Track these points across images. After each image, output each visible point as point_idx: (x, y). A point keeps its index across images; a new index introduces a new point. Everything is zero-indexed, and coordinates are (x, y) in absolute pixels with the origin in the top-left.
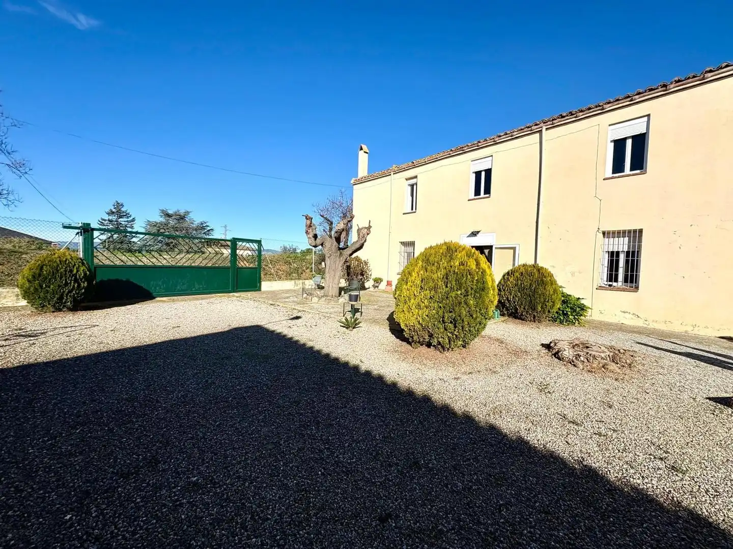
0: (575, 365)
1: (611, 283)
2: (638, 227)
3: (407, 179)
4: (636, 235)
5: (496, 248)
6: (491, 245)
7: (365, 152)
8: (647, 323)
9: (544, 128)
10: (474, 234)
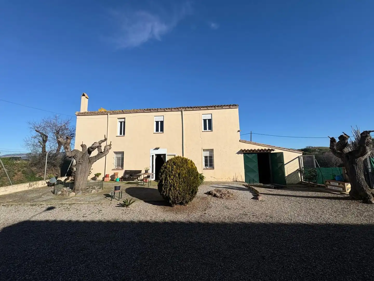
0: (222, 198)
1: (207, 167)
2: (212, 149)
3: (118, 119)
4: (211, 151)
5: (167, 155)
6: (165, 153)
7: (86, 98)
8: (217, 180)
9: (183, 110)
10: (157, 149)
